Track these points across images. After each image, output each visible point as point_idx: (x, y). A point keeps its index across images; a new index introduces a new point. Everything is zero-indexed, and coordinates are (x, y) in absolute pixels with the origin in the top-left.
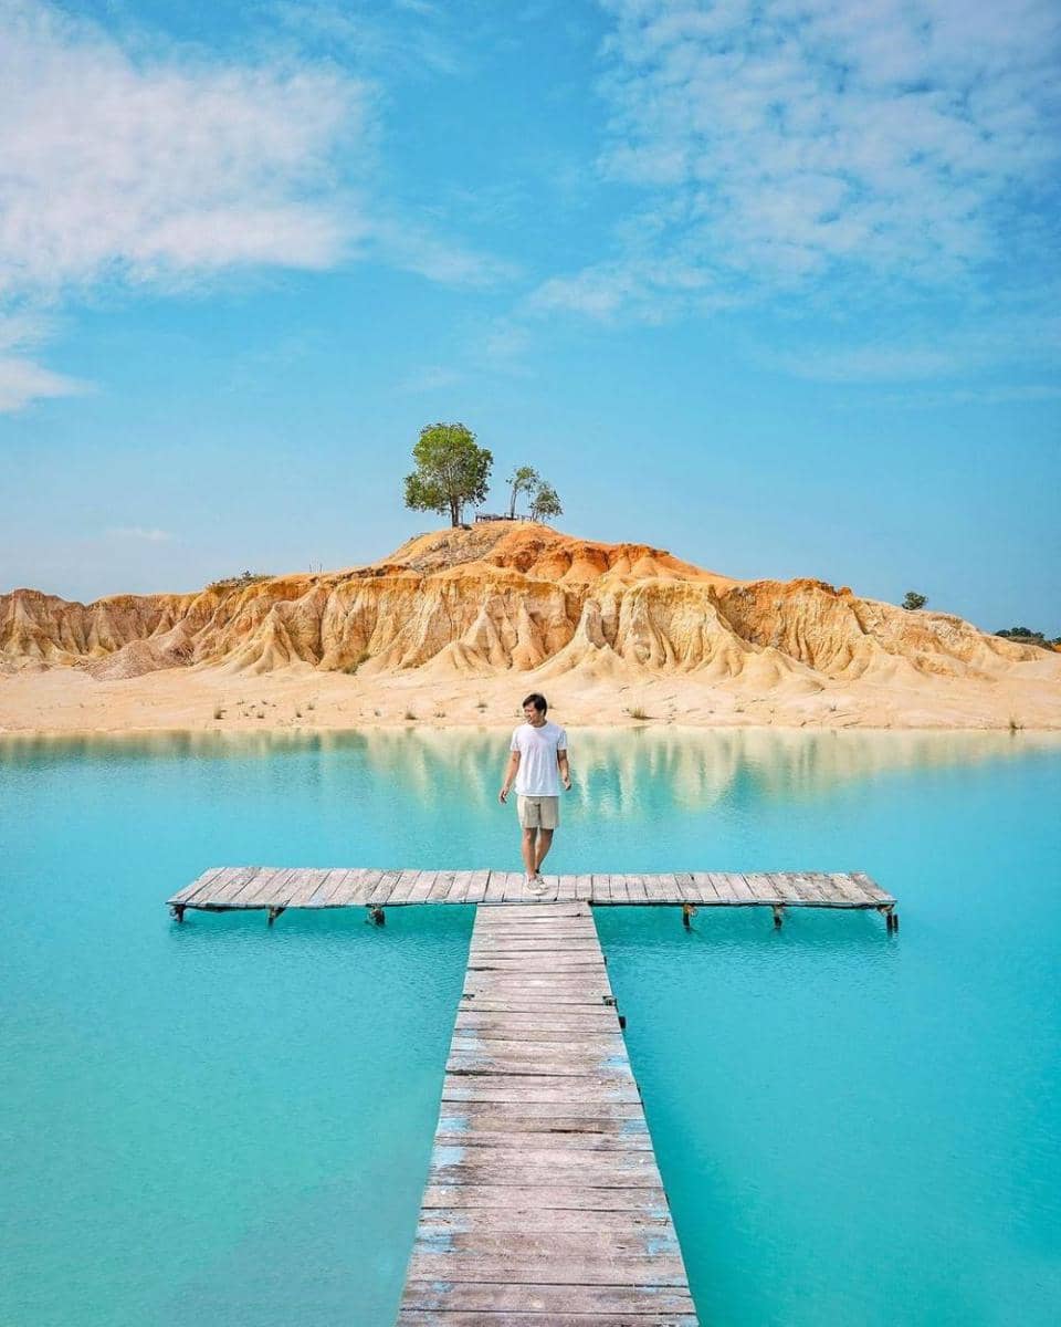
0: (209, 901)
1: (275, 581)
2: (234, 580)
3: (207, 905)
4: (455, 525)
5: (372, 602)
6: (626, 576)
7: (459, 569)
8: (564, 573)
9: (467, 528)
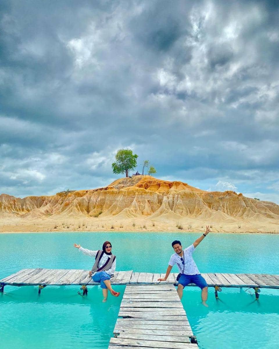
0: (15, 282)
1: (76, 192)
2: (64, 192)
3: (14, 283)
4: (127, 176)
5: (103, 198)
6: (176, 190)
7: (128, 188)
8: (158, 189)
9: (130, 177)
